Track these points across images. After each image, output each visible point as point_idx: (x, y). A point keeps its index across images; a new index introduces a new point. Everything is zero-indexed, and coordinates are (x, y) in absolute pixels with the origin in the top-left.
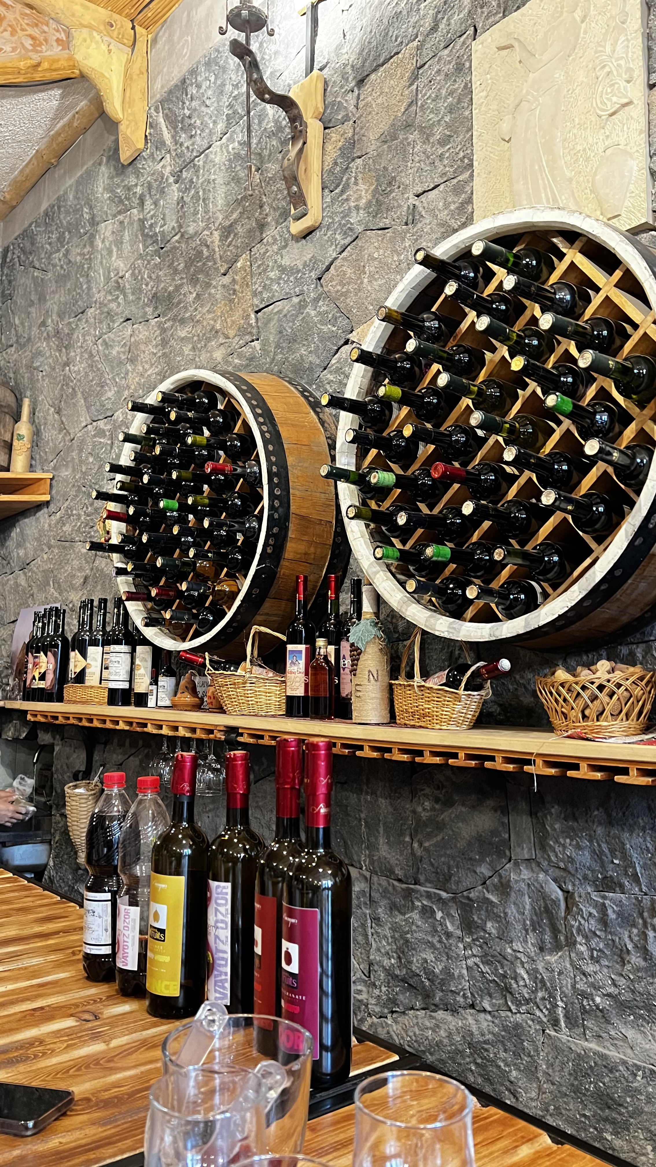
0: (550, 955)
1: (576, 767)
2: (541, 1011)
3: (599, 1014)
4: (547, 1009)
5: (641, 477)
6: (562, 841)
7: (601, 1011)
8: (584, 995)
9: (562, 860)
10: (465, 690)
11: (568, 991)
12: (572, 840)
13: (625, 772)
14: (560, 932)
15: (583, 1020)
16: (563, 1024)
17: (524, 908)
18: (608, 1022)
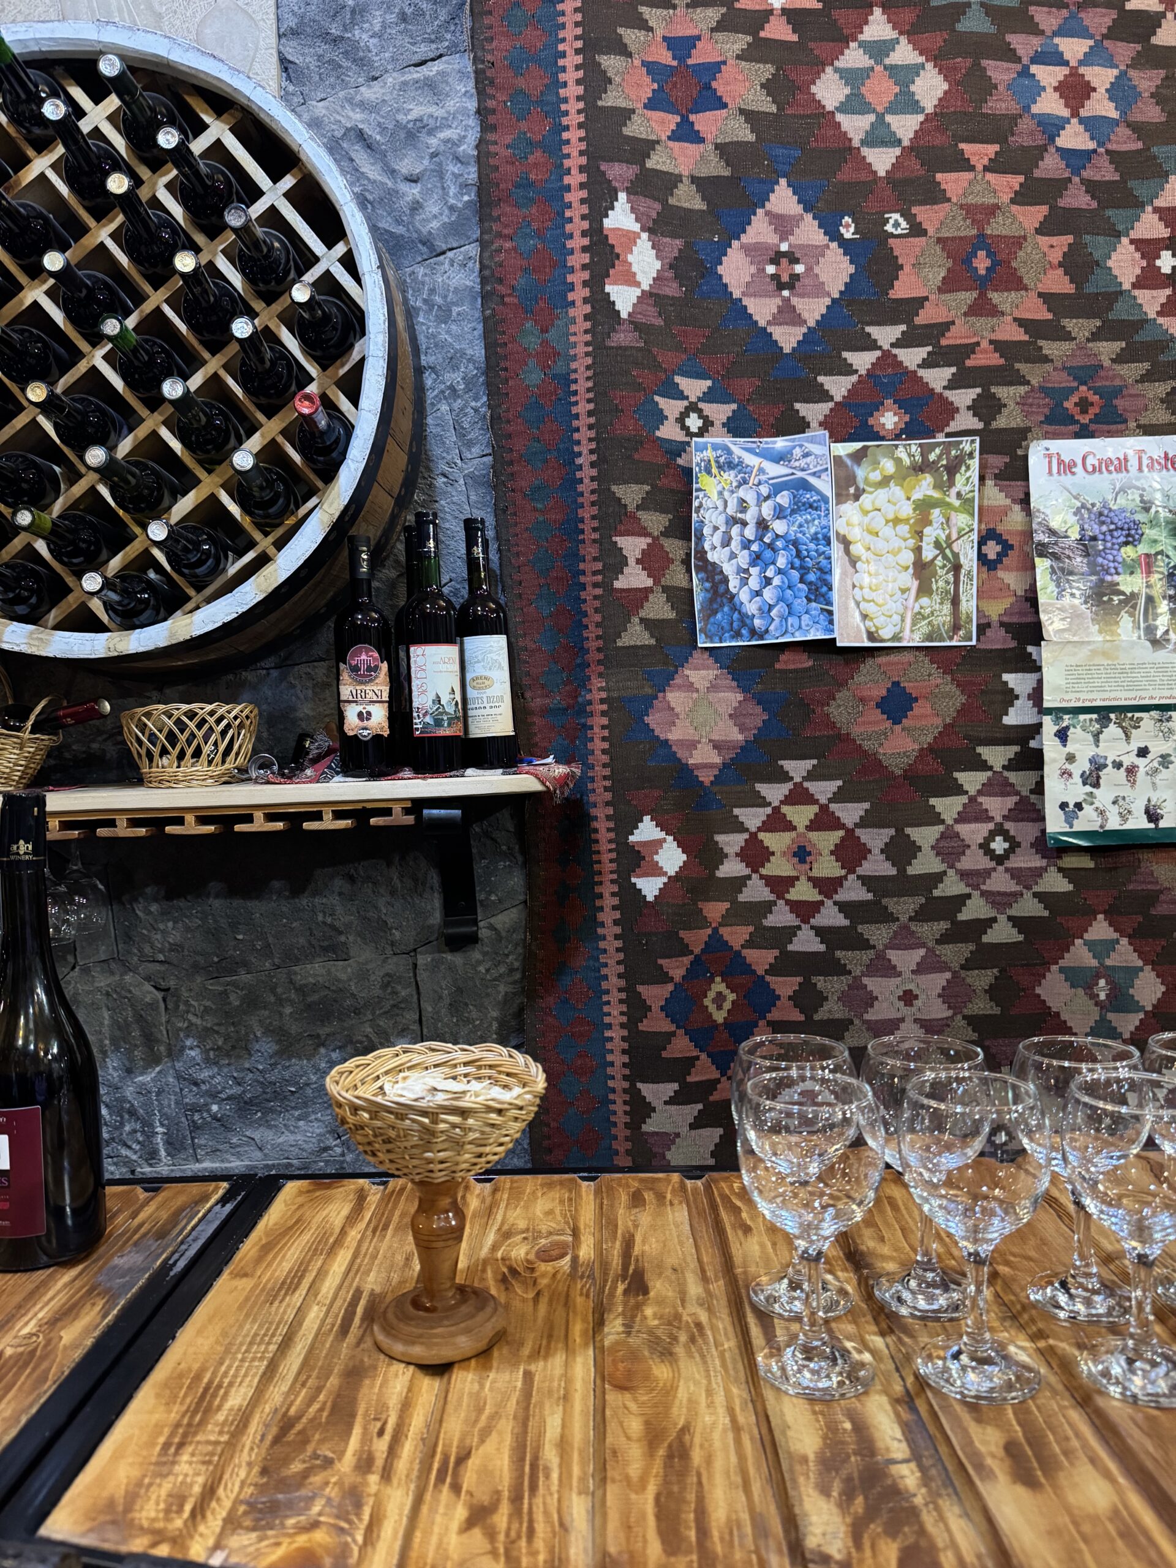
0: (142, 1074)
1: (249, 819)
2: (129, 1147)
3: (217, 1124)
4: (139, 1143)
5: (334, 455)
6: (161, 926)
7: (218, 1120)
8: (195, 1109)
9: (161, 951)
10: (31, 732)
11: (172, 1109)
12: (175, 922)
13: (318, 816)
14: (158, 1041)
15: (193, 1138)
16: (163, 1153)
17: (102, 1024)
18: (228, 1129)
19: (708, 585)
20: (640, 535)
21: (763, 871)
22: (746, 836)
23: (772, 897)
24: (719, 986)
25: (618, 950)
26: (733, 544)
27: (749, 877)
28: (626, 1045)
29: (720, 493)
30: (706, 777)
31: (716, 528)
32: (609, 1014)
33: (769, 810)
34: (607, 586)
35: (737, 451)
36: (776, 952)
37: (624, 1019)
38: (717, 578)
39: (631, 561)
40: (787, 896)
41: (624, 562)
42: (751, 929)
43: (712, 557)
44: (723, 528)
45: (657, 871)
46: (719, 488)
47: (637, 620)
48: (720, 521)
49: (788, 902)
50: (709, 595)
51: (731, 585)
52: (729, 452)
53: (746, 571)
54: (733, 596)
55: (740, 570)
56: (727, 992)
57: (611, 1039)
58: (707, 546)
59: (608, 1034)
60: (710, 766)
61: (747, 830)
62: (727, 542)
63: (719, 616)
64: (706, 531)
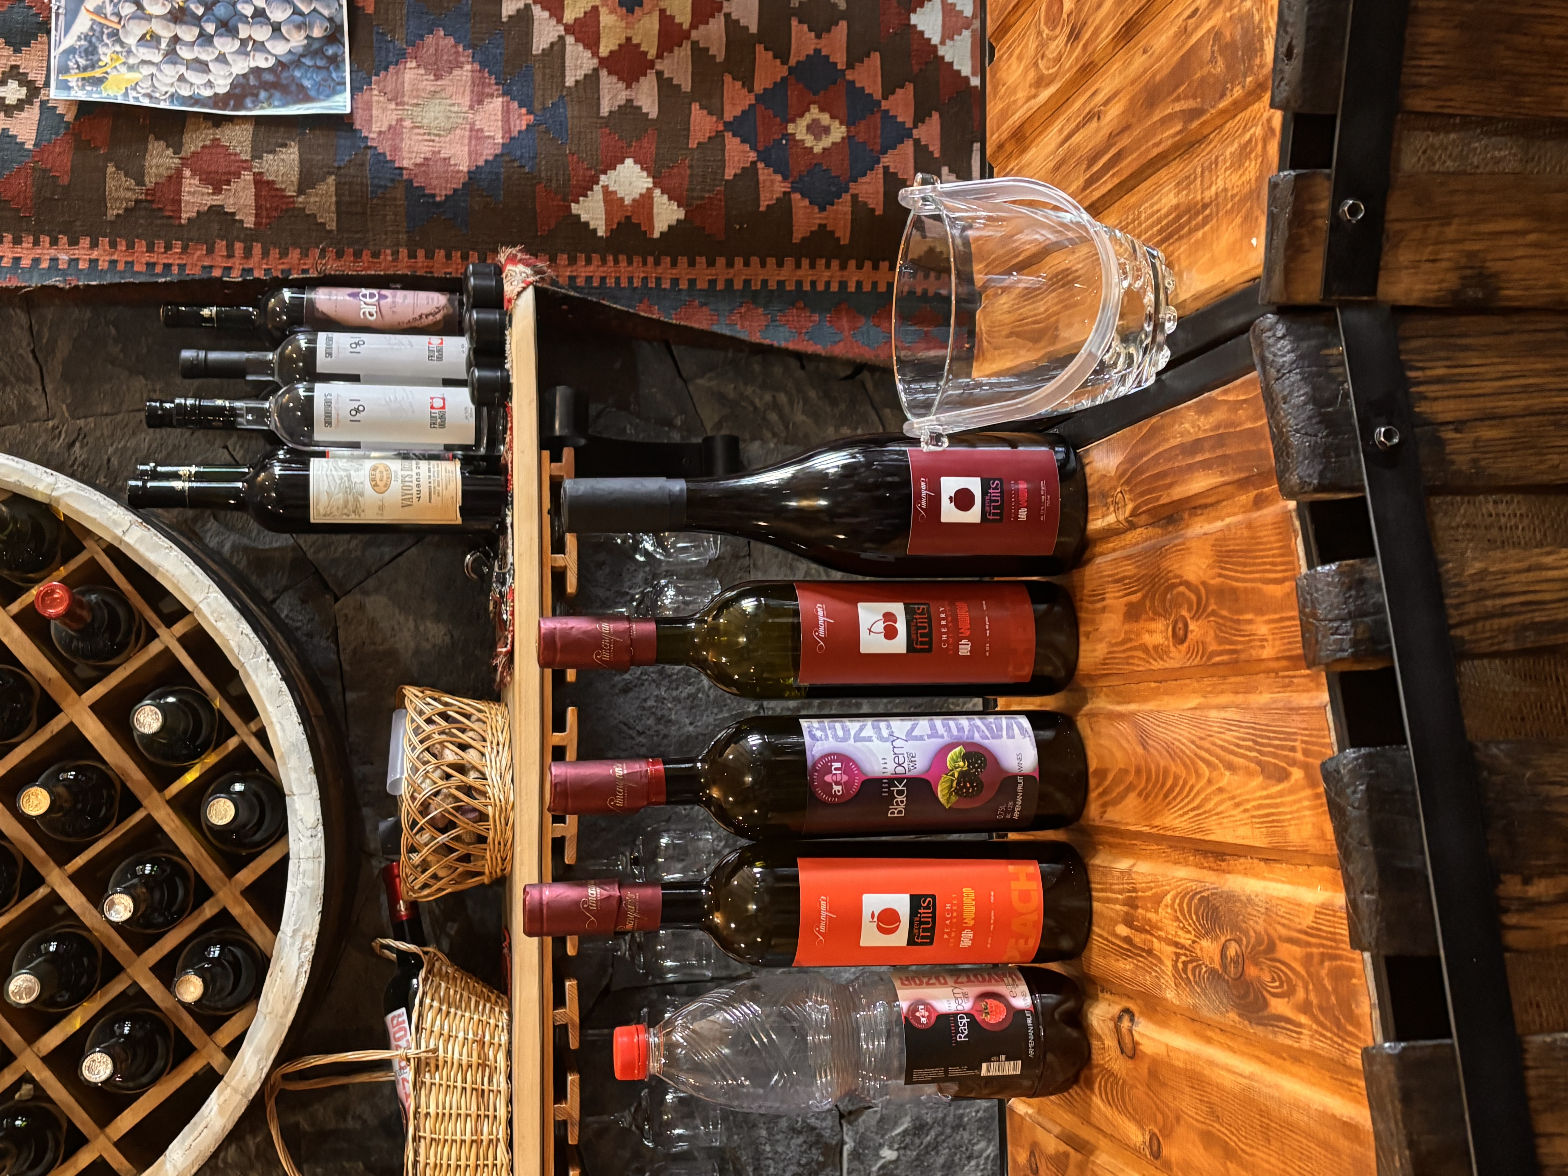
19: (263, 95)
20: (180, 184)
21: (652, 53)
22: (604, 73)
23: (687, 46)
24: (799, 129)
25: (747, 264)
26: (204, 57)
27: (659, 74)
28: (868, 264)
29: (131, 68)
30: (521, 121)
31: (182, 78)
32: (828, 284)
33: (570, 40)
34: (250, 237)
35: (69, 41)
36: (759, 48)
37: (835, 264)
38: (252, 81)
39: (217, 200)
40: (686, 26)
41: (217, 212)
42: (728, 78)
43: (222, 86)
44: (182, 69)
45: (645, 201)
46: (123, 69)
47: (301, 199)
48: (170, 72)
49: (694, 26)
50: (277, 94)
51: (264, 65)
52: (71, 51)
53: (244, 43)
54: (279, 63)
55: (243, 51)
56: (807, 118)
57: (859, 284)
58: (207, 93)
59: (852, 287)
60: (506, 112)
61: (596, 70)
62: (202, 66)
63: (307, 83)
64: (185, 92)
